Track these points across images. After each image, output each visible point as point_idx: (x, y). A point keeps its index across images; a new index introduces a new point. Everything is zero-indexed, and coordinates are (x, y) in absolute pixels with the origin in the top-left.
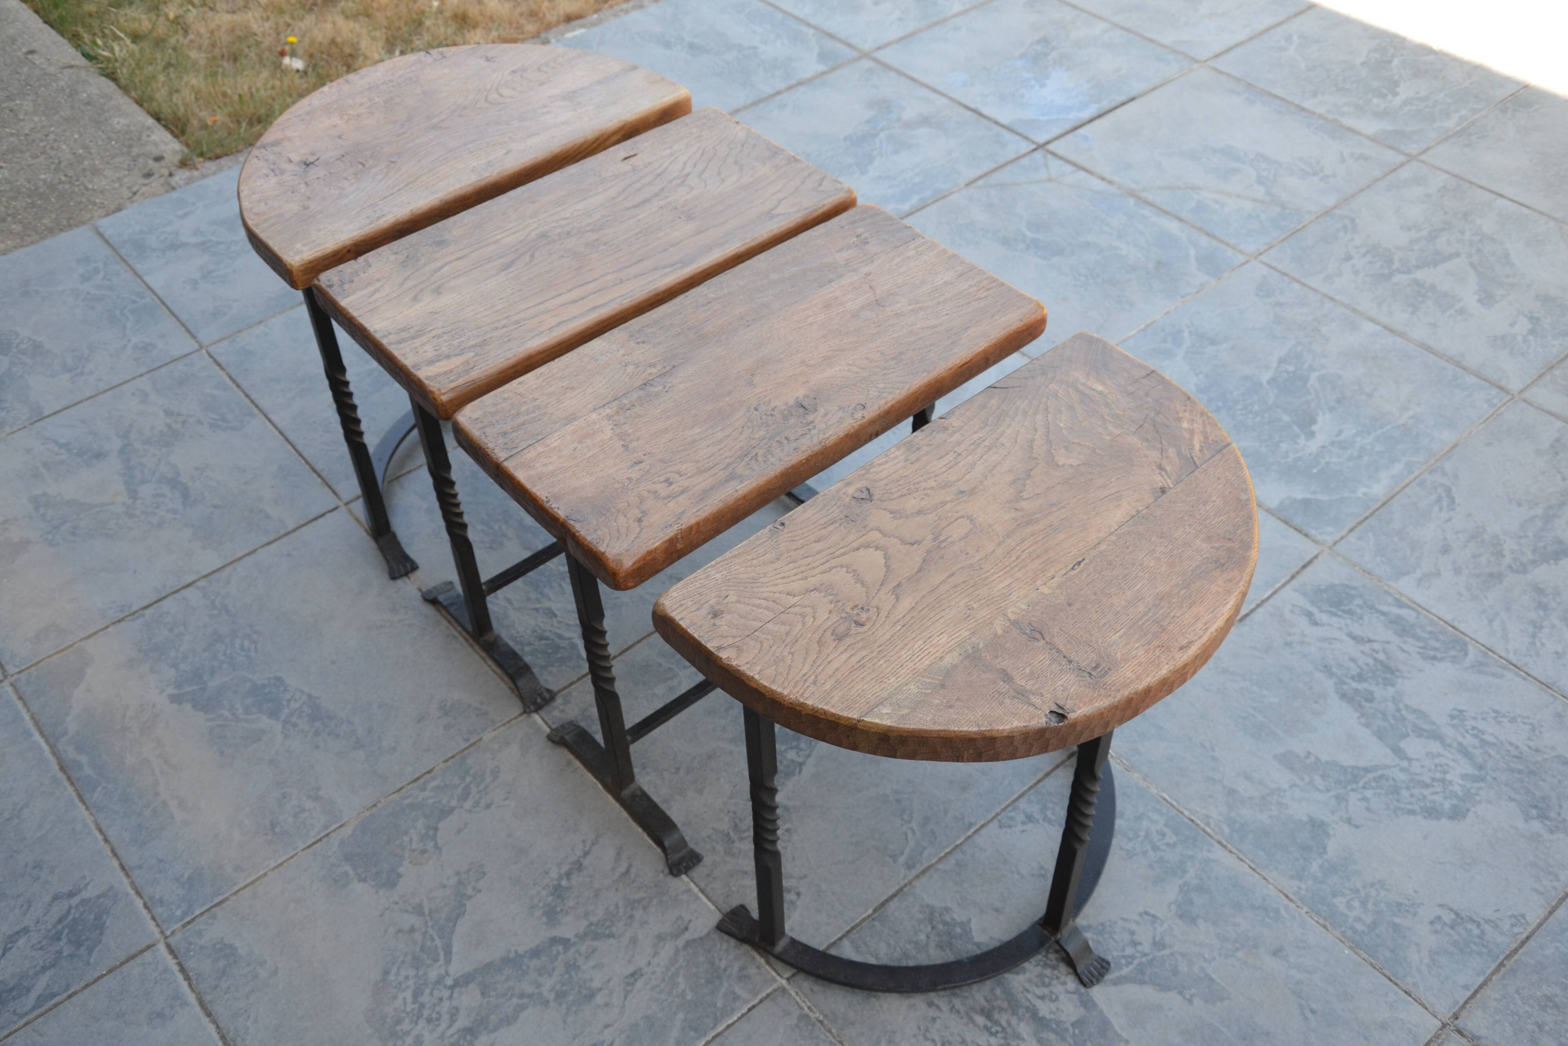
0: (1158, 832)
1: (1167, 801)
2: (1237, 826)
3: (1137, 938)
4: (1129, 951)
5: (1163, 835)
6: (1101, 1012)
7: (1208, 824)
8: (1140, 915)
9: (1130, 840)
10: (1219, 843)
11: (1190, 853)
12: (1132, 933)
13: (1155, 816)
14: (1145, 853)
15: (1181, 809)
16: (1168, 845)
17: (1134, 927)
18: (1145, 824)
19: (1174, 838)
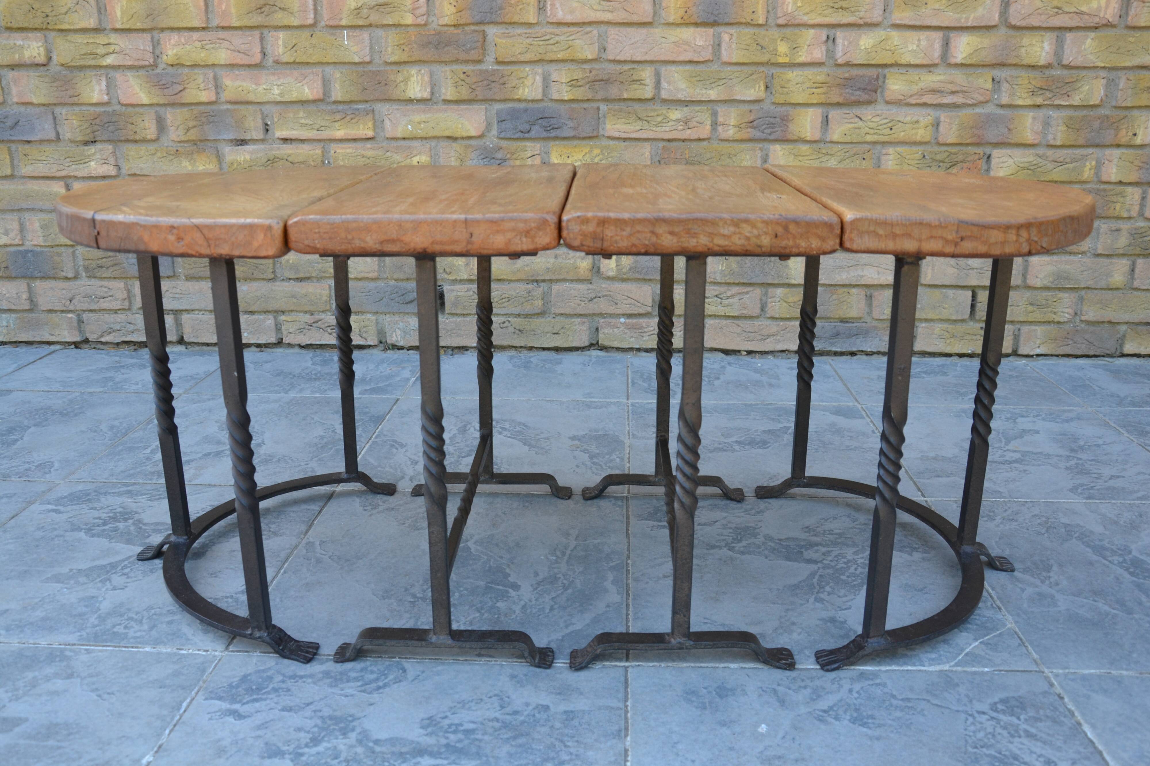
0: (132, 627)
1: (132, 647)
2: (58, 659)
3: (124, 577)
4: (127, 571)
5: (126, 627)
6: (134, 545)
7: (86, 650)
8: (126, 587)
9: (155, 614)
10: (75, 645)
11: (98, 628)
12: (128, 578)
13: (138, 634)
14: (137, 613)
15: (117, 649)
16: (120, 624)
17: (129, 580)
18: (146, 627)
19: (115, 630)
